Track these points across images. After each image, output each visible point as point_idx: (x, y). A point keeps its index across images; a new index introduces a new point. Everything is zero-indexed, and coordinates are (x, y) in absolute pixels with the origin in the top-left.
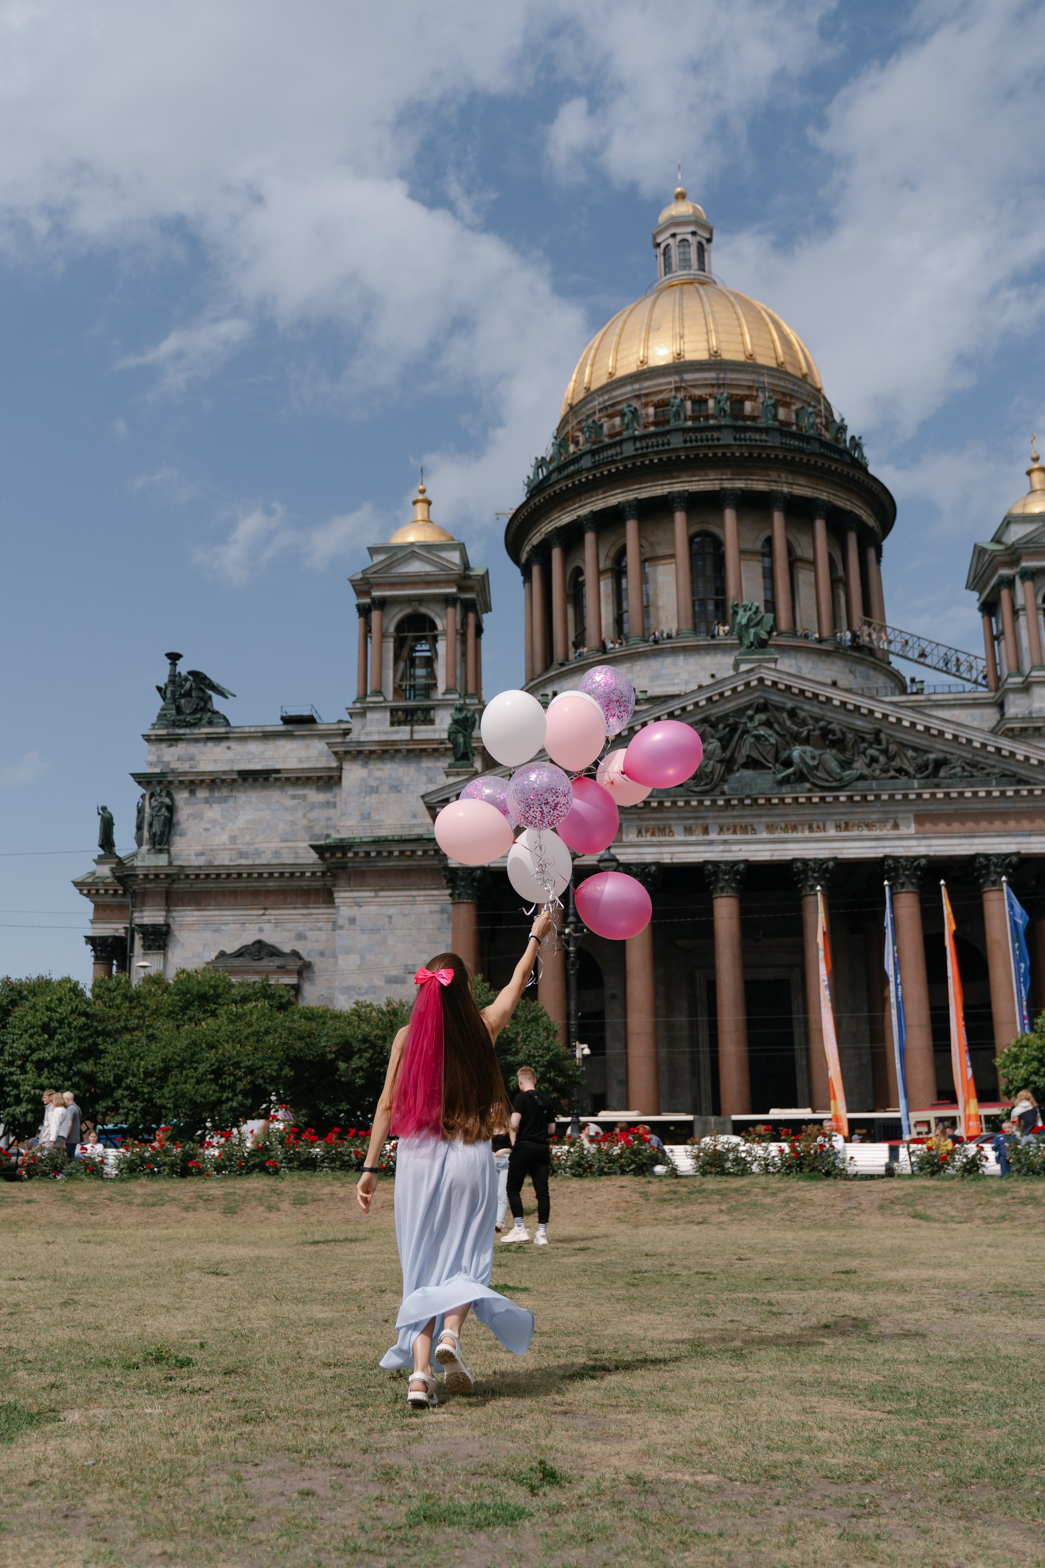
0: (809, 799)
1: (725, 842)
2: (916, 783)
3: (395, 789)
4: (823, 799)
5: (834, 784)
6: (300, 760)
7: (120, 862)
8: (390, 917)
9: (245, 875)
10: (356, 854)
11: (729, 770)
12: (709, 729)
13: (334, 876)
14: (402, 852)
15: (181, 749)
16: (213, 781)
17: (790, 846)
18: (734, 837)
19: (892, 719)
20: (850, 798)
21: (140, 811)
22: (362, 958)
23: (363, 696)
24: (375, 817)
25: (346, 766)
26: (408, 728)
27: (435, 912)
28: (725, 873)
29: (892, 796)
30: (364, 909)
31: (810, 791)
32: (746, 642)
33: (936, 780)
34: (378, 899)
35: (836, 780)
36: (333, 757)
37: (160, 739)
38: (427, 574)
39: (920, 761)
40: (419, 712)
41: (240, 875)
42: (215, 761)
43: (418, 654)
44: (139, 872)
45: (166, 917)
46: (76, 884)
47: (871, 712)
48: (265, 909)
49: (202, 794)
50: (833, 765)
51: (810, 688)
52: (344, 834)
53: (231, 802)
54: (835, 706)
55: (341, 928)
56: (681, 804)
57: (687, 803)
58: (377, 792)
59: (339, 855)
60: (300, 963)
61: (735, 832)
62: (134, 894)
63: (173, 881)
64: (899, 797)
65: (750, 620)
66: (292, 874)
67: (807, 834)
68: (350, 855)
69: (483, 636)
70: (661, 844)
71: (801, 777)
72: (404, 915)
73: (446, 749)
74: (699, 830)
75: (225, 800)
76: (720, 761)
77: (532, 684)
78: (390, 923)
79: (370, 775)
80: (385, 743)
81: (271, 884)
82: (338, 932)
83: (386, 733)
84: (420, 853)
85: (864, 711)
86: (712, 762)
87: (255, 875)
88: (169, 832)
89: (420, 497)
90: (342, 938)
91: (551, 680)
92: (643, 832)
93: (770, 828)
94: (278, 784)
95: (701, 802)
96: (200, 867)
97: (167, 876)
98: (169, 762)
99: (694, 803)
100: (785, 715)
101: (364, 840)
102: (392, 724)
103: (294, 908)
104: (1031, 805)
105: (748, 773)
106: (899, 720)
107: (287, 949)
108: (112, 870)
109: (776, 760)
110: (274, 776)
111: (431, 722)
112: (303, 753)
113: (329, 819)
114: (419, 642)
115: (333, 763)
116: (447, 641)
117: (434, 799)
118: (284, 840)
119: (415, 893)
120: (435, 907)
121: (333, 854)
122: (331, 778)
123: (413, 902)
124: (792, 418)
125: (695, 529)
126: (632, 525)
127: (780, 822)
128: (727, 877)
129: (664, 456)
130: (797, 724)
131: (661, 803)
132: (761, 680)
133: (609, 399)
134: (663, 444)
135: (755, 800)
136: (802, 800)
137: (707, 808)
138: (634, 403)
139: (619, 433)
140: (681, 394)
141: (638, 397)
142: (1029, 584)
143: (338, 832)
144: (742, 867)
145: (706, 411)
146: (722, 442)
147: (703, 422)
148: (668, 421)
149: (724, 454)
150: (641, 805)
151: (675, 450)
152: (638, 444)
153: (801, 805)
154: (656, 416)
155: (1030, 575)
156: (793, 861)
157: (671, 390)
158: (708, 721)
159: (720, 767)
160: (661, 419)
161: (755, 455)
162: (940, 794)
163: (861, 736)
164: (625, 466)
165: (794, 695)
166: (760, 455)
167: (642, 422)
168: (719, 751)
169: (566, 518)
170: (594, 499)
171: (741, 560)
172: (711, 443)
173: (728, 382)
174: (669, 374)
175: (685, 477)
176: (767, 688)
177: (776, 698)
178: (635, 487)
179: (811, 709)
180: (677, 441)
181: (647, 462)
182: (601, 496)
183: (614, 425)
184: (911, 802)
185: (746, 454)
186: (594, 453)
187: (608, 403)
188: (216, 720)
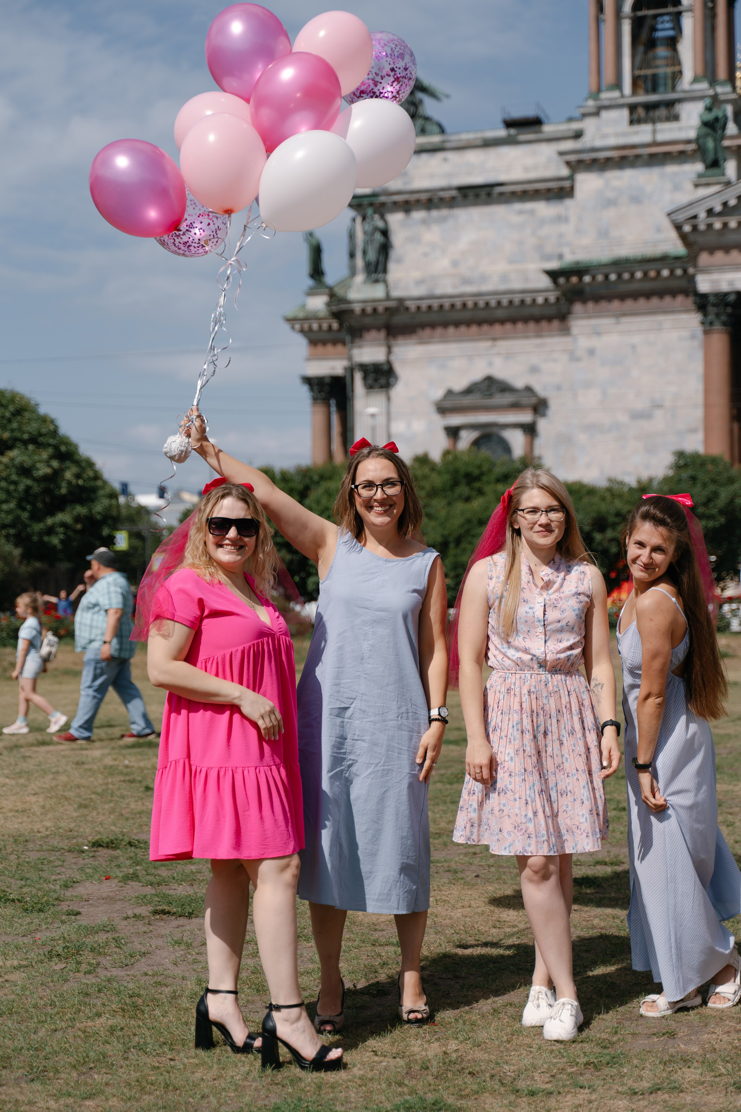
3: (636, 199)
6: (526, 169)
7: (332, 294)
8: (634, 347)
9: (470, 305)
10: (594, 278)
13: (569, 302)
14: (646, 274)
16: (430, 200)
21: (352, 236)
22: (604, 392)
23: (597, 91)
24: (615, 234)
25: (580, 175)
26: (649, 128)
27: (683, 340)
30: (605, 338)
34: (619, 327)
36: (564, 166)
40: (662, 108)
41: (464, 305)
42: (432, 176)
43: (658, 34)
44: (357, 306)
45: (388, 354)
46: (288, 320)
48: (494, 339)
49: (418, 215)
52: (580, 257)
55: (580, 359)
58: (616, 205)
59: (575, 279)
60: (533, 400)
62: (351, 330)
63: (393, 314)
66: (522, 302)
68: (587, 279)
72: (650, 344)
73: (694, 151)
75: (443, 220)
78: (634, 352)
79: (606, 185)
80: (624, 147)
81: (500, 313)
84: (665, 273)
87: (482, 304)
88: (386, 258)
90: (581, 371)
94: (502, 199)
96: (420, 299)
97: (387, 309)
101: (602, 262)
102: (632, 122)
103: (527, 337)
107: (519, 383)
108: (327, 305)
110: (498, 190)
111: (676, 118)
112: (529, 161)
113: (561, 236)
114: (660, 19)
115: (565, 172)
116: (693, 17)
117: (681, 217)
118: (511, 262)
119: (660, 318)
120: (686, 333)
121: (568, 280)
122: (561, 189)
123: (660, 329)
143: (572, 252)
188: (429, 127)
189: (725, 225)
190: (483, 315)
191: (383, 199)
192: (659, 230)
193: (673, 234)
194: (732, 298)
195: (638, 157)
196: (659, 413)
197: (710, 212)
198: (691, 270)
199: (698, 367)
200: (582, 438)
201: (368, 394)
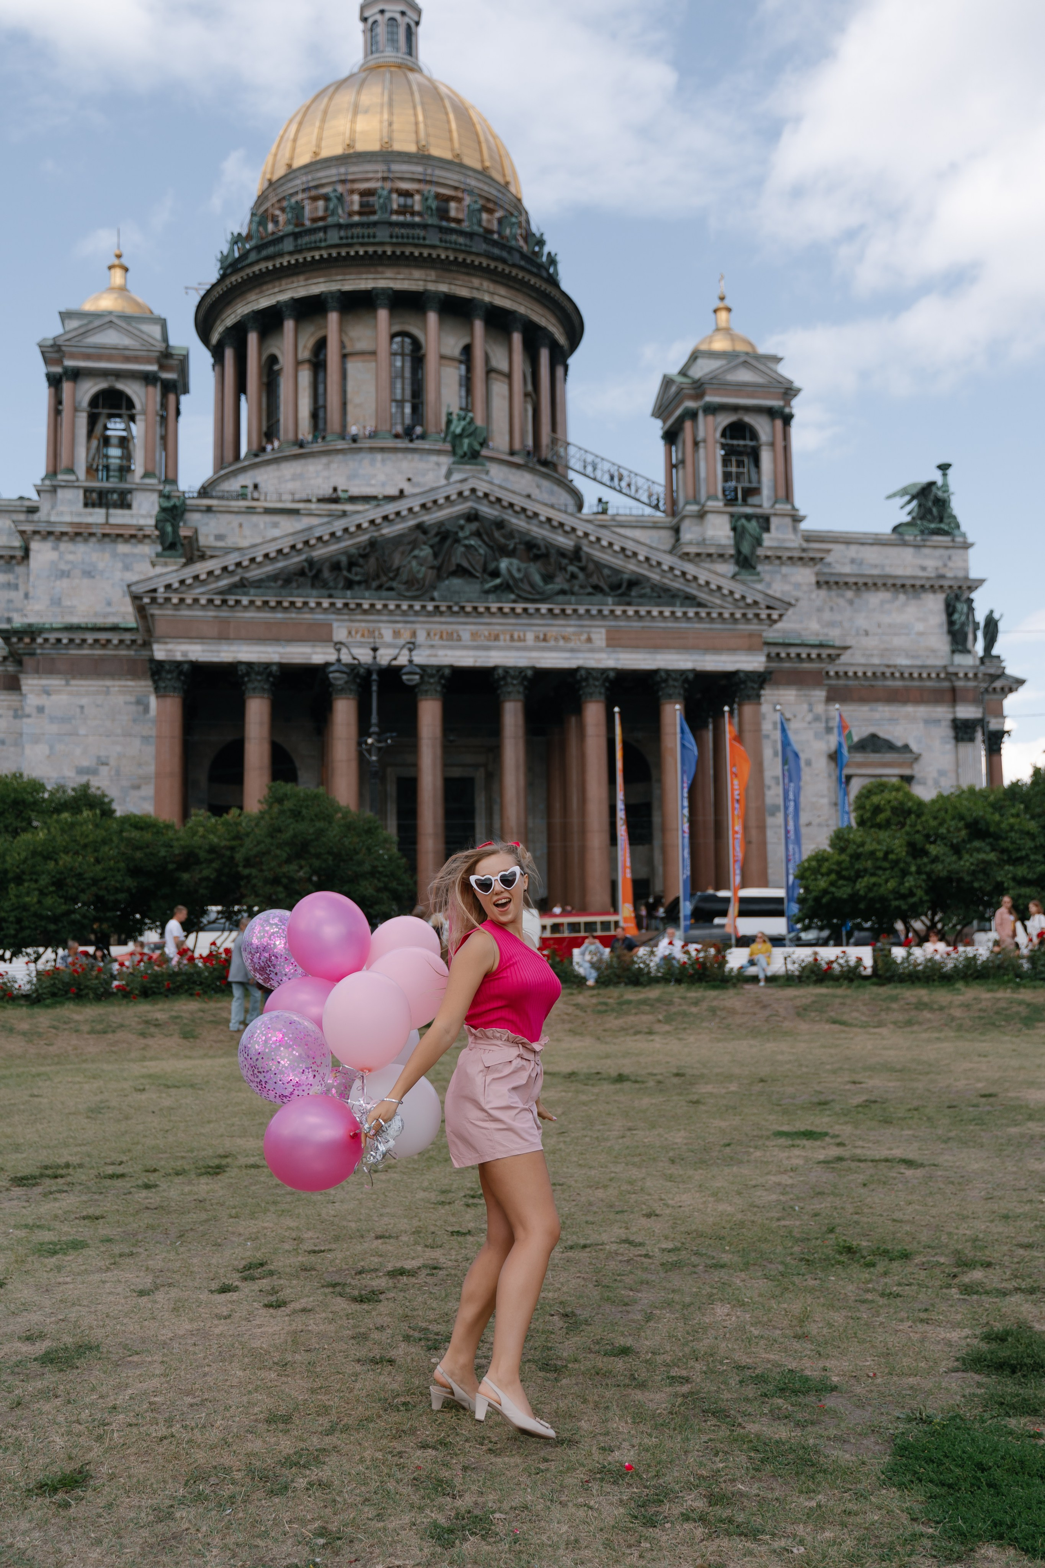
0: (513, 609)
1: (432, 646)
2: (610, 600)
3: (88, 574)
4: (525, 610)
5: (537, 597)
8: (82, 707)
10: (46, 640)
11: (439, 578)
12: (422, 537)
13: (20, 663)
14: (96, 641)
17: (493, 653)
18: (441, 643)
19: (592, 538)
20: (550, 610)
22: (51, 748)
23: (53, 473)
24: (66, 602)
25: (34, 546)
26: (103, 511)
27: (131, 703)
28: (432, 676)
29: (588, 611)
30: (54, 698)
31: (514, 601)
32: (460, 452)
33: (627, 599)
34: (69, 688)
35: (539, 593)
36: (17, 534)
38: (125, 347)
39: (615, 580)
40: (115, 496)
43: (111, 433)
47: (574, 530)
50: (537, 579)
51: (519, 501)
52: (32, 619)
54: (541, 522)
55: (29, 716)
56: (392, 607)
57: (397, 606)
58: (68, 576)
59: (27, 640)
61: (441, 638)
64: (594, 612)
65: (464, 428)
67: (508, 643)
68: (39, 640)
71: (506, 588)
72: (98, 706)
74: (407, 635)
76: (432, 568)
77: (221, 473)
78: (82, 712)
79: (61, 557)
80: (79, 524)
82: (26, 720)
83: (79, 514)
84: (115, 642)
85: (567, 528)
86: (423, 569)
89: (117, 262)
90: (30, 726)
91: (245, 469)
92: (353, 633)
93: (474, 636)
95: (411, 607)
99: (405, 607)
100: (494, 527)
101: (54, 626)
102: (86, 505)
104: (707, 626)
105: (456, 582)
106: (598, 540)
109: (484, 570)
111: (128, 505)
113: (10, 601)
114: (113, 420)
115: (17, 542)
116: (145, 422)
117: (138, 589)
119: (109, 683)
120: (132, 699)
121: (20, 640)
122: (12, 557)
123: (107, 693)
124: (495, 226)
125: (396, 328)
126: (333, 317)
127: (484, 630)
128: (432, 680)
129: (371, 250)
130: (504, 536)
131: (372, 606)
132: (473, 491)
133: (313, 180)
134: (369, 237)
135: (463, 608)
136: (506, 610)
137: (417, 613)
138: (340, 188)
139: (322, 219)
140: (388, 185)
141: (343, 182)
142: (710, 418)
143: (26, 616)
144: (447, 672)
145: (412, 206)
146: (427, 242)
147: (409, 218)
148: (374, 213)
149: (430, 255)
150: (352, 606)
151: (381, 244)
152: (342, 233)
153: (505, 615)
154: (362, 205)
155: (712, 410)
156: (495, 668)
157: (378, 180)
158: (420, 527)
159: (432, 574)
160: (366, 209)
161: (460, 260)
162: (631, 613)
163: (562, 553)
164: (330, 255)
165: (504, 507)
166: (464, 260)
167: (347, 210)
168: (431, 558)
169: (264, 302)
170: (295, 285)
171: (440, 365)
172: (416, 241)
173: (435, 179)
174: (376, 161)
175: (389, 273)
176: (478, 497)
177: (486, 510)
178: (339, 278)
179: (518, 523)
180: (382, 234)
181: (352, 253)
182: (302, 283)
183: (316, 209)
184: (604, 617)
185: (452, 258)
186: (296, 236)
187: (312, 184)
189: (181, 600)
193: (128, 606)
194: (185, 668)
195: (92, 535)
196: (104, 770)
197: (168, 587)
198: (147, 641)
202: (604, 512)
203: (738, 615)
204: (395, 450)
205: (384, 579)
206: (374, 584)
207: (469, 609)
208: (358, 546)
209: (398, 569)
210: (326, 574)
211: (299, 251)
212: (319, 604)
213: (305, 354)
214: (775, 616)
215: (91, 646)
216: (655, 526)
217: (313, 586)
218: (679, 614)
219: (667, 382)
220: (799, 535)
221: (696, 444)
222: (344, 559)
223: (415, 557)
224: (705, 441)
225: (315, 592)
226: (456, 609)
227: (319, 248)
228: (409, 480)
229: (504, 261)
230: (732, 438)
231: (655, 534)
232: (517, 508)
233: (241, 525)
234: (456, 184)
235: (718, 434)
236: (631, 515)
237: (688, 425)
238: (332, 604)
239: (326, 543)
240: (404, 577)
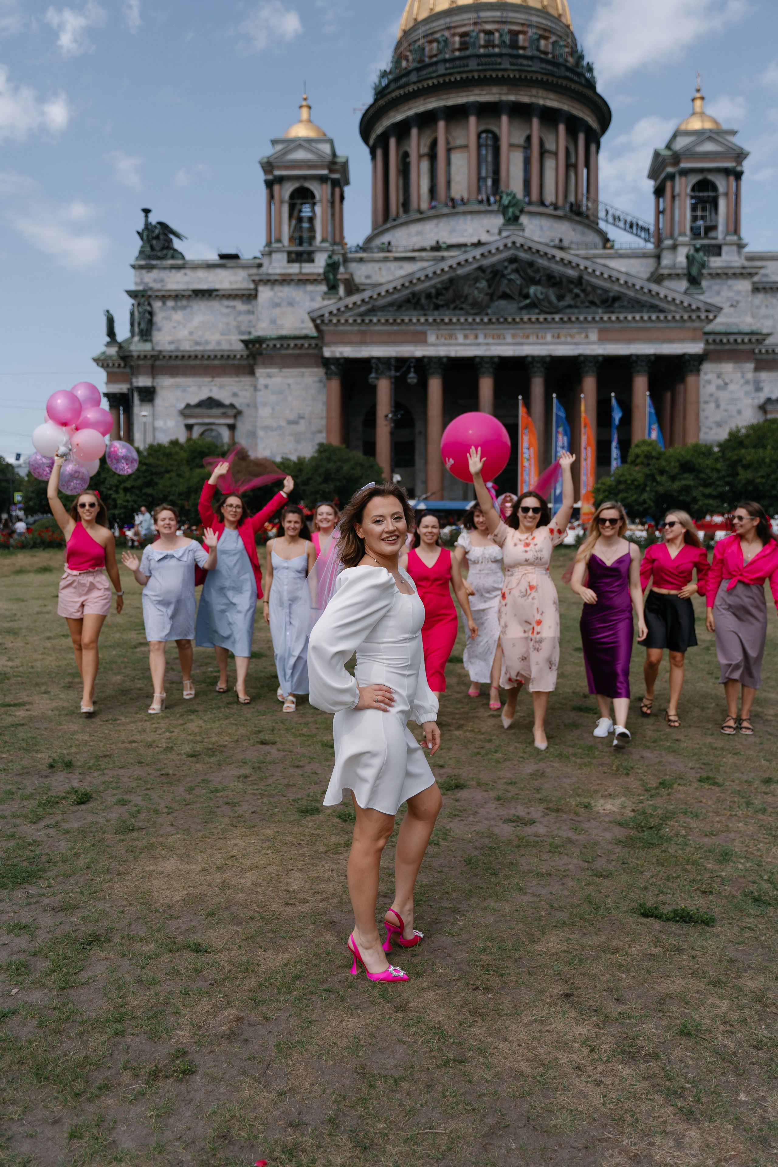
0: (537, 319)
1: (487, 344)
2: (600, 310)
3: (291, 304)
4: (545, 319)
5: (553, 310)
6: (231, 283)
7: (120, 346)
8: (289, 385)
9: (200, 357)
10: (268, 345)
11: (492, 300)
12: (481, 274)
13: (254, 358)
14: (296, 345)
15: (155, 274)
16: (177, 296)
17: (526, 347)
18: (493, 341)
19: (590, 270)
20: (561, 319)
21: (132, 314)
22: (273, 409)
23: (269, 243)
24: (279, 322)
25: (261, 289)
26: (298, 265)
27: (315, 382)
28: (487, 363)
29: (586, 318)
30: (274, 380)
31: (539, 314)
32: (507, 217)
33: (611, 309)
35: (555, 308)
36: (252, 281)
37: (141, 267)
38: (309, 161)
39: (605, 297)
40: (305, 255)
41: (196, 357)
42: (178, 283)
43: (303, 214)
44: (135, 354)
45: (153, 382)
46: (94, 360)
47: (578, 265)
48: (213, 377)
49: (170, 303)
50: (553, 298)
51: (543, 249)
52: (261, 333)
53: (188, 310)
54: (557, 261)
55: (260, 390)
56: (462, 320)
57: (466, 320)
58: (280, 306)
59: (257, 346)
60: (235, 411)
61: (493, 338)
62: (131, 367)
63: (155, 360)
64: (590, 318)
65: (510, 202)
66: (229, 356)
67: (535, 340)
68: (264, 346)
69: (346, 203)
70: (450, 345)
71: (533, 306)
72: (298, 384)
73: (322, 280)
74: (472, 337)
75: (184, 308)
76: (487, 294)
77: (376, 232)
78: (289, 388)
79: (275, 295)
80: (284, 274)
81: (216, 362)
82: (259, 393)
83: (285, 268)
84: (306, 345)
85: (574, 265)
86: (482, 296)
87: (206, 357)
88: (151, 328)
89: (304, 103)
90: (261, 396)
91: (387, 230)
92: (440, 337)
93: (514, 336)
94: (218, 298)
95: (474, 320)
96: (171, 351)
97: (152, 356)
98: (147, 284)
99: (470, 320)
100: (527, 266)
101: (273, 337)
102: (289, 262)
103: (231, 377)
104: (665, 325)
105: (502, 303)
106: (594, 271)
107: (227, 402)
108: (117, 352)
109: (520, 294)
110: (215, 293)
111: (312, 261)
112: (233, 279)
113: (250, 322)
114: (304, 206)
115: (252, 286)
116: (322, 206)
117: (315, 315)
118: (222, 334)
119: (303, 370)
120: (316, 379)
121: (254, 346)
122: (250, 295)
123: (303, 376)
124: (550, 47)
125: (482, 128)
126: (441, 124)
127: (520, 333)
128: (487, 365)
129: (464, 76)
130: (535, 272)
131: (451, 320)
132: (514, 243)
133: (430, 29)
134: (464, 66)
135: (506, 319)
136: (533, 320)
137: (478, 324)
138: (447, 34)
139: (435, 56)
140: (478, 28)
141: (449, 28)
142: (683, 179)
143: (256, 331)
144: (496, 360)
145: (493, 41)
146: (502, 67)
147: (491, 50)
148: (467, 49)
149: (503, 76)
150: (438, 321)
151: (471, 71)
152: (448, 65)
153: (532, 323)
154: (461, 43)
155: (685, 173)
156: (526, 357)
157: (469, 24)
158: (481, 269)
159: (487, 298)
160: (464, 46)
161: (523, 77)
162: (614, 318)
163: (570, 281)
164: (438, 82)
165: (533, 253)
166: (526, 77)
167: (450, 48)
168: (486, 288)
169: (398, 117)
170: (417, 104)
171: (509, 151)
172: (495, 67)
173: (509, 20)
174: (470, 12)
175: (477, 91)
176: (517, 248)
177: (522, 255)
178: (445, 97)
179: (543, 262)
180: (473, 64)
181: (453, 79)
182: (422, 102)
183: (431, 50)
184: (596, 322)
185: (517, 76)
186: (418, 70)
187: (429, 32)
188: (176, 255)
189: (339, 321)
190: (206, 362)
191: (150, 293)
192: (303, 322)
193: (311, 325)
194: (342, 361)
195: (292, 280)
196: (302, 422)
197: (331, 313)
198: (320, 345)
199: (323, 397)
200: (261, 433)
201: (141, 405)
202: (612, 247)
203: (686, 317)
204: (479, 212)
205: (458, 302)
206: (452, 306)
207: (510, 320)
208: (442, 282)
209: (466, 297)
210: (423, 301)
211: (419, 81)
212: (418, 320)
213: (424, 150)
214: (711, 316)
215: (293, 348)
216: (645, 256)
217: (415, 309)
218: (646, 318)
219: (657, 155)
220: (743, 257)
221: (673, 197)
222: (433, 291)
223: (477, 288)
224: (679, 195)
225: (416, 313)
226: (502, 320)
227: (431, 78)
228: (488, 231)
229: (553, 75)
230: (700, 191)
231: (644, 261)
232: (542, 253)
233: (380, 269)
234: (523, 22)
235: (689, 190)
236: (630, 249)
237: (668, 185)
238: (426, 320)
239: (423, 281)
240: (470, 300)
